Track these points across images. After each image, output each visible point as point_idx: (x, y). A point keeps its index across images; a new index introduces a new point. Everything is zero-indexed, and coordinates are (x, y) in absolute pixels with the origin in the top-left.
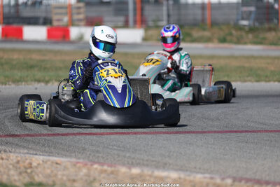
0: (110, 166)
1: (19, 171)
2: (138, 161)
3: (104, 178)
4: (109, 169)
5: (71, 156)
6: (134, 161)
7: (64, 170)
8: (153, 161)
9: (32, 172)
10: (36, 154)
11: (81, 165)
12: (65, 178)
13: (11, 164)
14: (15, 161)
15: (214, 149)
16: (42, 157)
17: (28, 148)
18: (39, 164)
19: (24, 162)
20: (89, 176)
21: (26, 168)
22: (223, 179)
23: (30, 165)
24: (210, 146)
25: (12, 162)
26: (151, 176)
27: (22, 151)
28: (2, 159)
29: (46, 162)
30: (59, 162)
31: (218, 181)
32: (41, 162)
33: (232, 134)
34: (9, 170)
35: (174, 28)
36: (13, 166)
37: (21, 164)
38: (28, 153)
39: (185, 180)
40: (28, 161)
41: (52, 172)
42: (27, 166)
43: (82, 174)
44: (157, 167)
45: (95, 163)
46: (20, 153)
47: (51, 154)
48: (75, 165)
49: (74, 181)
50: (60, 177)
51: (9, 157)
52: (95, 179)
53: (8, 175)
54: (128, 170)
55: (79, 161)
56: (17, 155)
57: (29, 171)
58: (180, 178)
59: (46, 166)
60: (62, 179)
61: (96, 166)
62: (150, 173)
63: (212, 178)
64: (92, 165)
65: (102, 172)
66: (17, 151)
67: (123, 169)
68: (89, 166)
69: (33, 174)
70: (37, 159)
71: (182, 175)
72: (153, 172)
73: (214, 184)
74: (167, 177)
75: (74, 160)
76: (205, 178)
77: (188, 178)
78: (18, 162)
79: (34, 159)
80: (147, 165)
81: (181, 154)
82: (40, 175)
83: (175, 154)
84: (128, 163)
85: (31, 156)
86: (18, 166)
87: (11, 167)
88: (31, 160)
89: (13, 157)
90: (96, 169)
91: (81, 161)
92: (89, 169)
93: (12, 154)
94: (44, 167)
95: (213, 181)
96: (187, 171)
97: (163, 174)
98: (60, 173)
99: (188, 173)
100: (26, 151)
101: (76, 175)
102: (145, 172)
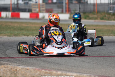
0: (49, 70)
1: (11, 72)
4: (49, 72)
5: (34, 67)
6: (60, 68)
7: (30, 72)
10: (19, 65)
11: (37, 70)
12: (30, 75)
13: (8, 69)
14: (10, 68)
15: (93, 64)
16: (21, 67)
18: (20, 70)
19: (14, 69)
20: (40, 75)
21: (14, 71)
22: (95, 76)
23: (16, 70)
24: (91, 62)
27: (14, 64)
28: (5, 67)
29: (23, 69)
30: (28, 69)
32: (21, 69)
33: (101, 58)
34: (7, 72)
36: (9, 70)
38: (16, 65)
41: (25, 73)
43: (37, 74)
44: (69, 71)
45: (43, 69)
46: (12, 65)
47: (26, 65)
48: (35, 70)
49: (34, 76)
51: (8, 67)
53: (7, 74)
54: (56, 72)
55: (36, 68)
57: (15, 72)
58: (77, 76)
59: (23, 70)
60: (28, 76)
61: (43, 70)
62: (65, 73)
63: (90, 76)
64: (41, 70)
65: (46, 73)
66: (12, 64)
67: (54, 72)
69: (17, 73)
71: (78, 74)
72: (66, 73)
75: (35, 68)
76: (87, 76)
77: (80, 76)
78: (11, 69)
79: (18, 68)
80: (65, 70)
81: (79, 66)
82: (20, 74)
83: (77, 66)
84: (57, 69)
86: (11, 70)
87: (8, 71)
88: (17, 68)
89: (10, 66)
90: (43, 72)
91: (38, 68)
92: (40, 72)
93: (9, 65)
94: (22, 71)
96: (81, 73)
97: (71, 74)
98: (28, 73)
99: (80, 74)
100: (16, 64)
101: (35, 74)
102: (63, 73)
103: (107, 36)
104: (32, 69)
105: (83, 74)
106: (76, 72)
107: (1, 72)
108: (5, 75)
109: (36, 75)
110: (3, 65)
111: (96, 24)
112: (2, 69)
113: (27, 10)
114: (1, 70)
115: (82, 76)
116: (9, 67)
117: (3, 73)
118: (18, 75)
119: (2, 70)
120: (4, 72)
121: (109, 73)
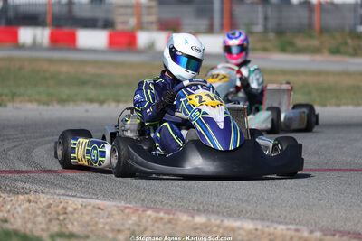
0: (167, 212)
1: (49, 217)
2: (206, 207)
3: (158, 228)
4: (166, 216)
6: (201, 207)
7: (107, 217)
8: (225, 207)
9: (65, 219)
10: (75, 196)
11: (131, 211)
12: (107, 227)
13: (39, 208)
14: (45, 204)
16: (80, 200)
17: (65, 188)
18: (76, 209)
19: (58, 206)
20: (139, 225)
21: (58, 214)
23: (65, 210)
24: (302, 188)
25: (41, 206)
26: (219, 226)
27: (58, 192)
28: (29, 201)
29: (85, 206)
30: (102, 207)
31: (306, 234)
32: (80, 206)
33: (333, 173)
34: (36, 216)
35: (240, 34)
36: (42, 212)
37: (53, 208)
38: (63, 195)
39: (263, 233)
40: (61, 205)
41: (92, 218)
42: (61, 212)
43: (130, 222)
44: (230, 215)
45: (149, 208)
46: (52, 194)
47: (95, 195)
48: (122, 211)
49: (119, 231)
50: (101, 226)
51: (38, 199)
52: (145, 229)
53: (34, 223)
54: (190, 218)
55: (128, 205)
56: (48, 196)
57: (61, 218)
58: (256, 230)
59: (85, 211)
60: (104, 228)
61: (149, 212)
62: (218, 222)
63: (297, 230)
64: (144, 211)
65: (158, 220)
66: (52, 191)
67: (184, 218)
69: (67, 221)
70: (74, 203)
72: (222, 221)
73: (300, 238)
74: (240, 228)
75: (123, 204)
76: (288, 229)
77: (266, 230)
78: (49, 206)
79: (70, 202)
80: (218, 213)
81: (263, 198)
83: (255, 199)
84: (193, 210)
85: (68, 198)
86: (49, 211)
87: (39, 212)
88: (67, 203)
89: (44, 199)
90: (150, 216)
91: (131, 206)
92: (140, 217)
93: (41, 195)
94: (82, 214)
95: (299, 234)
96: (268, 220)
97: (235, 224)
98: (102, 220)
99: (267, 223)
100: (63, 192)
101: (123, 224)
102: (213, 221)
103: (351, 108)
104: (116, 208)
105: (275, 225)
106: (252, 219)
107: (16, 215)
108: (29, 225)
109: (127, 226)
110: (22, 194)
111: (315, 67)
112: (20, 205)
113: (100, 23)
114: (16, 208)
115: (272, 230)
116: (42, 200)
117: (24, 218)
118: (70, 226)
119: (19, 210)
120: (27, 215)
121: (356, 221)
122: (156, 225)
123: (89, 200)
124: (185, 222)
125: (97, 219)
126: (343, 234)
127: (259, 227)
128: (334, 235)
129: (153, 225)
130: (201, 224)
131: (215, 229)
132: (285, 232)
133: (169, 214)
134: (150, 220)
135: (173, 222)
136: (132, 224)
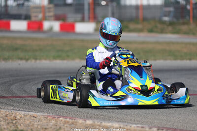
1: (7, 121)
2: (90, 115)
6: (88, 115)
7: (39, 122)
8: (101, 116)
9: (16, 123)
10: (19, 110)
11: (51, 118)
12: (39, 127)
13: (1, 117)
14: (4, 115)
16: (23, 112)
17: (13, 106)
18: (21, 117)
19: (11, 116)
20: (56, 126)
21: (12, 120)
22: (150, 128)
23: (15, 118)
26: (100, 126)
27: (9, 108)
29: (26, 116)
30: (35, 116)
31: (147, 129)
32: (23, 116)
36: (3, 118)
37: (9, 117)
40: (13, 115)
41: (30, 122)
43: (51, 124)
44: (104, 120)
45: (61, 116)
47: (29, 110)
48: (46, 118)
49: (46, 129)
50: (36, 126)
52: (60, 128)
54: (84, 122)
55: (49, 115)
56: (5, 110)
57: (14, 122)
59: (26, 118)
60: (37, 127)
61: (61, 119)
62: (99, 123)
63: (143, 127)
64: (58, 118)
65: (66, 122)
66: (6, 108)
67: (81, 121)
68: (56, 118)
70: (20, 114)
72: (101, 123)
75: (46, 114)
77: (126, 127)
78: (6, 116)
79: (18, 114)
80: (97, 118)
84: (84, 117)
86: (7, 118)
88: (16, 114)
89: (3, 112)
91: (51, 115)
92: (56, 120)
94: (25, 120)
96: (125, 122)
97: (109, 124)
98: (36, 123)
99: (126, 124)
100: (12, 108)
101: (47, 125)
102: (96, 123)
104: (42, 117)
105: (131, 125)
106: (118, 122)
109: (50, 126)
115: (129, 127)
118: (19, 126)
121: (173, 122)
122: (66, 125)
123: (28, 113)
124: (81, 124)
125: (33, 123)
126: (168, 129)
127: (122, 126)
128: (163, 130)
129: (64, 125)
130: (90, 125)
131: (98, 127)
132: (136, 128)
133: (72, 119)
134: (62, 123)
135: (75, 123)
136: (53, 125)
